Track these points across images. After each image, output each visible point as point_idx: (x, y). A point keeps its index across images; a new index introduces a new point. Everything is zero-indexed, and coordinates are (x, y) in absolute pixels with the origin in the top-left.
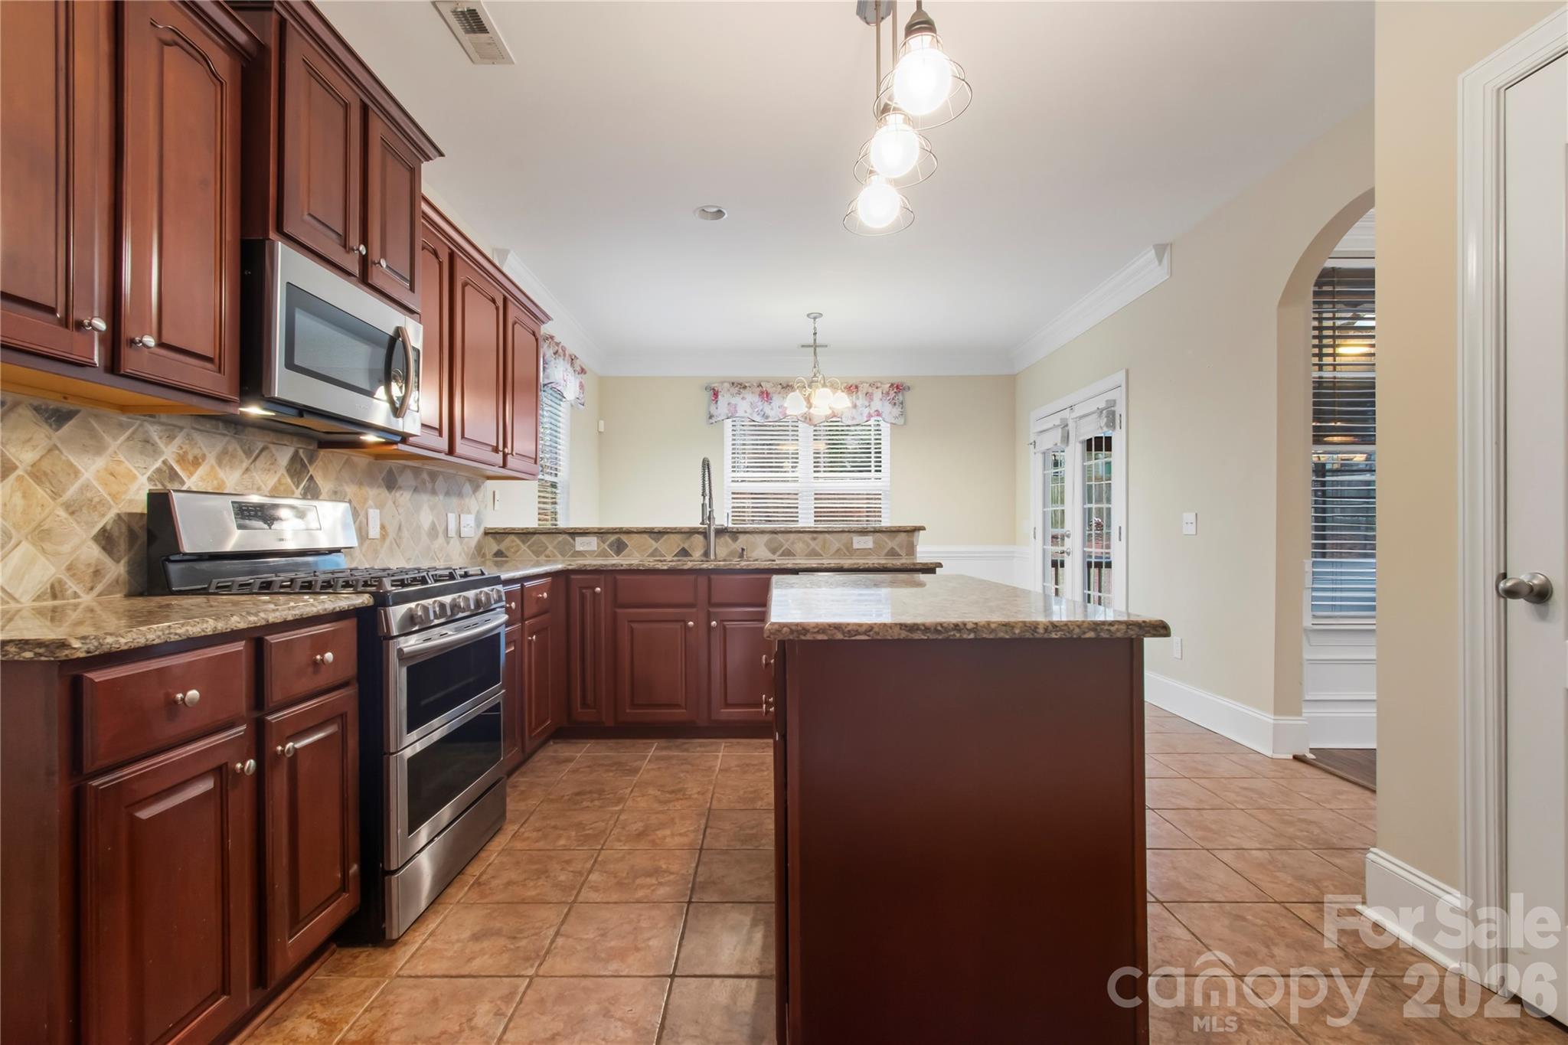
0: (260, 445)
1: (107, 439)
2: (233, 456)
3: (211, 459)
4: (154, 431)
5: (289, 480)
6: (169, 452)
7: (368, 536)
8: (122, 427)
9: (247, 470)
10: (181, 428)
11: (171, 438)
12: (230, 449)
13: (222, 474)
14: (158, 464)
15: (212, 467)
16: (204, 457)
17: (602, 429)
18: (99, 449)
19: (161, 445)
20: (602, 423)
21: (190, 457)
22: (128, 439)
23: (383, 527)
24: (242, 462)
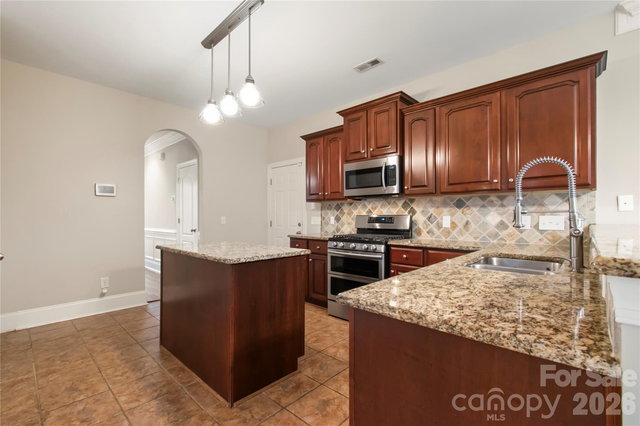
0: (393, 201)
1: (358, 206)
2: (385, 205)
3: (379, 207)
4: (366, 203)
5: (403, 209)
6: (369, 207)
7: (442, 226)
8: (361, 203)
9: (389, 208)
10: (372, 201)
11: (370, 204)
12: (384, 204)
13: (382, 210)
14: (367, 210)
15: (379, 208)
16: (377, 207)
18: (356, 208)
19: (368, 205)
21: (374, 207)
23: (453, 223)
24: (387, 206)
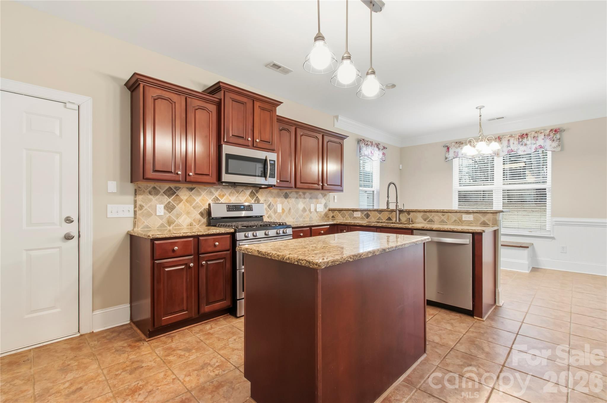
0: (241, 190)
1: (202, 192)
2: (233, 193)
3: (227, 195)
4: (213, 190)
5: (250, 198)
6: (216, 194)
7: (277, 212)
8: (205, 190)
9: (237, 196)
10: (219, 188)
11: (217, 191)
12: (233, 192)
13: (230, 198)
14: (214, 197)
15: (228, 196)
16: (225, 194)
17: (401, 168)
18: (199, 194)
19: (214, 192)
20: (401, 166)
21: (222, 195)
22: (207, 192)
23: (283, 209)
24: (236, 195)
